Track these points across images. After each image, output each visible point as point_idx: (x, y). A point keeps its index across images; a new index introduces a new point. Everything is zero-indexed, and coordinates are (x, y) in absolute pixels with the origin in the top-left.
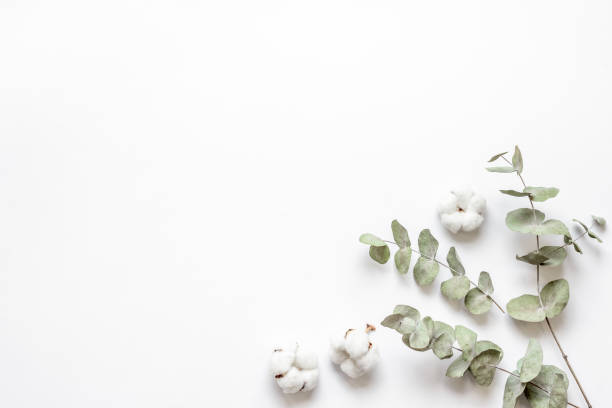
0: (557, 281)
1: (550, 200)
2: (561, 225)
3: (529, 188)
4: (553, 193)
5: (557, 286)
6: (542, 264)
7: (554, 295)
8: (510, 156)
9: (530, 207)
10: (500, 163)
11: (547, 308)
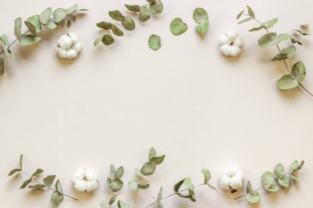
0: (296, 63)
1: (275, 25)
2: (286, 35)
3: (263, 24)
4: (275, 20)
5: (298, 66)
6: (285, 58)
7: (298, 71)
8: (246, 12)
9: (268, 33)
10: (243, 17)
11: (297, 78)
